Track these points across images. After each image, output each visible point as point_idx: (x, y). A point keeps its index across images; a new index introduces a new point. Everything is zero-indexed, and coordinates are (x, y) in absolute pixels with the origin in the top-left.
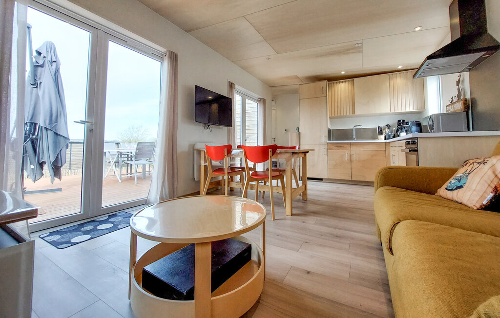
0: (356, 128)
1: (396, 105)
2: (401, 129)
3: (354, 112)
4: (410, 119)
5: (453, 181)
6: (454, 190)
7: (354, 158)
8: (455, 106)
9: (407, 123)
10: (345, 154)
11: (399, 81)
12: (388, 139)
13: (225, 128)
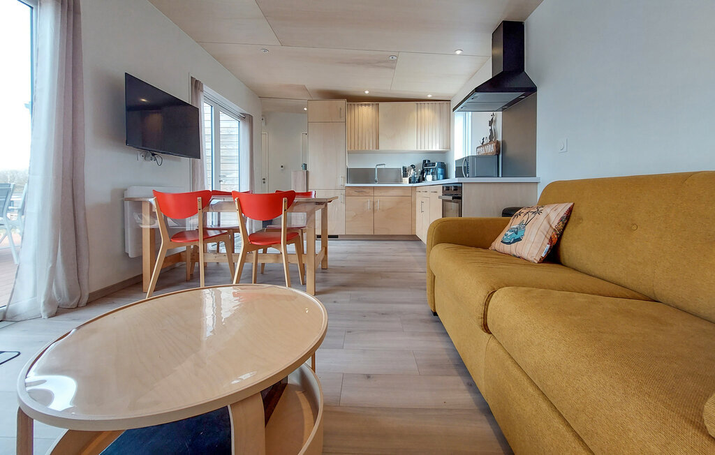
0: (378, 167)
1: (423, 140)
2: (427, 171)
3: (378, 147)
4: (436, 160)
5: (509, 233)
6: (513, 243)
7: (378, 206)
8: (487, 148)
9: (434, 164)
10: (367, 202)
11: (427, 112)
12: (414, 183)
13: (186, 161)
